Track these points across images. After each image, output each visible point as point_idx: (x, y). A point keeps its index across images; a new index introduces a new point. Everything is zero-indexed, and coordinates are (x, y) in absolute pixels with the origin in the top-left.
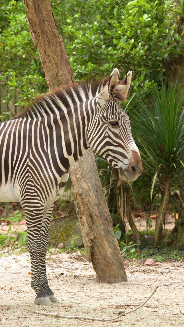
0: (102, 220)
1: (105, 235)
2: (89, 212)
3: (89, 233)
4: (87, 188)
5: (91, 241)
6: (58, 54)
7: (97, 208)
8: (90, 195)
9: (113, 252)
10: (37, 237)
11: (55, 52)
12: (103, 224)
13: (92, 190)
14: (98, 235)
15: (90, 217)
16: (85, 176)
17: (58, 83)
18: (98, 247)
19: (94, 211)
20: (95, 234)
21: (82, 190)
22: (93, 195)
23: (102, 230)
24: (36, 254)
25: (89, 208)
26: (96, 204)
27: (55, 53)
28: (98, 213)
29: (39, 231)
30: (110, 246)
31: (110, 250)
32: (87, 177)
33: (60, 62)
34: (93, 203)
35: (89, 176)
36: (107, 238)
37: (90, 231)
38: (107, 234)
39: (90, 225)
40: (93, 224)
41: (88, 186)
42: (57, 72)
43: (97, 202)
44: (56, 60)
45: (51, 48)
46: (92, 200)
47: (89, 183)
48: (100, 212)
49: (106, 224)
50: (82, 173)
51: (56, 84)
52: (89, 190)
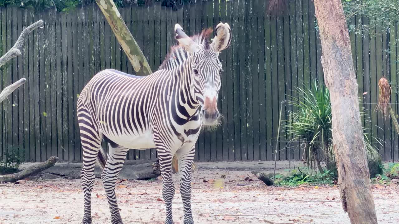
0: (355, 171)
1: (355, 185)
2: (342, 163)
3: (342, 184)
4: (341, 140)
5: (343, 191)
6: (327, 9)
7: (350, 159)
8: (343, 147)
9: (362, 203)
10: (166, 180)
11: (325, 6)
12: (355, 175)
13: (346, 142)
14: (348, 185)
15: (343, 168)
16: (341, 128)
17: (325, 37)
18: (348, 197)
19: (346, 162)
20: (346, 185)
21: (337, 142)
22: (346, 147)
23: (352, 181)
24: (167, 196)
25: (342, 160)
26: (349, 156)
27: (324, 8)
28: (350, 164)
29: (168, 175)
30: (359, 197)
31: (358, 200)
32: (342, 128)
33: (328, 17)
34: (345, 154)
35: (345, 128)
36: (357, 189)
37: (342, 181)
38: (357, 184)
39: (343, 176)
40: (345, 175)
41: (342, 138)
42: (325, 26)
43: (350, 153)
44: (325, 15)
45: (321, 3)
46: (345, 151)
47: (343, 135)
48: (353, 164)
49: (359, 175)
50: (338, 125)
51: (323, 39)
52: (343, 141)
